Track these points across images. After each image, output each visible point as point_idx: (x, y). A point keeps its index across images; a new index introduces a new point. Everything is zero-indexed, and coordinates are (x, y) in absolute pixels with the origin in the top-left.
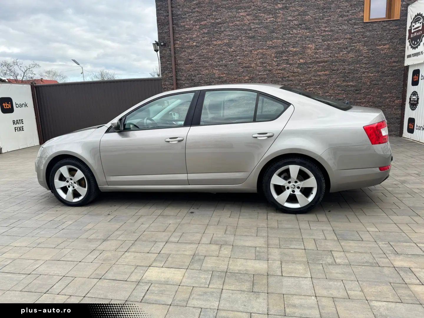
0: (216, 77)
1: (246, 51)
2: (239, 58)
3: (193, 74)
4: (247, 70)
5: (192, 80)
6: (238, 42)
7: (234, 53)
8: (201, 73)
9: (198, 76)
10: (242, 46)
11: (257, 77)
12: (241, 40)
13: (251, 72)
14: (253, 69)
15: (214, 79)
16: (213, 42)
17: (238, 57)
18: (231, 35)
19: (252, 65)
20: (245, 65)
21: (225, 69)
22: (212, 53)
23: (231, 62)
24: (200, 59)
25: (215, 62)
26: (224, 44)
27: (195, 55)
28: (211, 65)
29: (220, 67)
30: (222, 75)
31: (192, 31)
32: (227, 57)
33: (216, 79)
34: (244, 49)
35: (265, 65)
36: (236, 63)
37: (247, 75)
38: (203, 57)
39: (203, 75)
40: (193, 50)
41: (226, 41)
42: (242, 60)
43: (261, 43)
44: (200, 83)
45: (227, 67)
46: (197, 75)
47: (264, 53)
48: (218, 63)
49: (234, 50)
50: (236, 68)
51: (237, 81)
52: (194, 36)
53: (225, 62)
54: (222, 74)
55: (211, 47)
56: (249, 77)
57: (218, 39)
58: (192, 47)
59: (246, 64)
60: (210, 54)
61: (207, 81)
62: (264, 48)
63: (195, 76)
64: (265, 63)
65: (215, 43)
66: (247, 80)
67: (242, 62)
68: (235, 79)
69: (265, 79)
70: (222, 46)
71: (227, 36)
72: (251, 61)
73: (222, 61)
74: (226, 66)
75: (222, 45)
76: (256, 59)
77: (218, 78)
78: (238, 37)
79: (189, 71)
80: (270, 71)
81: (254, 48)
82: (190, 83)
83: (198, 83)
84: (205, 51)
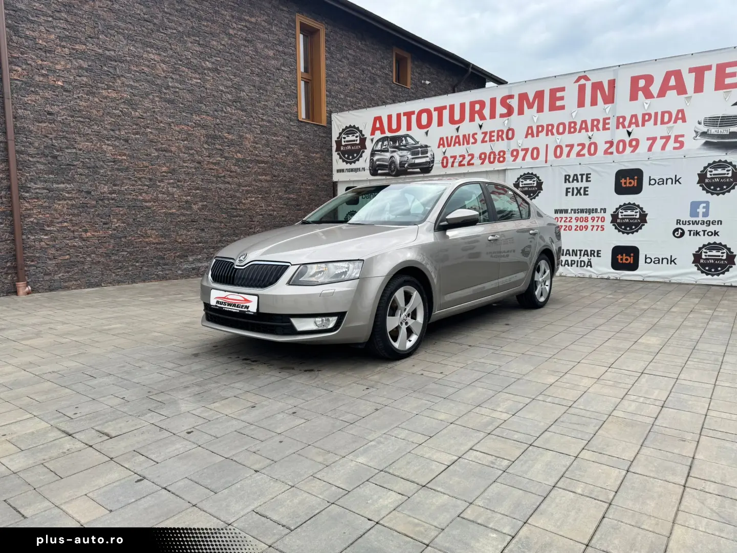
0: (108, 159)
1: (161, 122)
2: (151, 133)
3: (56, 144)
4: (164, 156)
5: (55, 157)
6: (147, 103)
7: (142, 120)
8: (76, 146)
9: (69, 151)
10: (154, 112)
11: (181, 170)
12: (153, 101)
13: (171, 159)
14: (175, 156)
15: (103, 162)
16: (101, 91)
17: (149, 130)
18: (136, 88)
19: (173, 149)
20: (160, 146)
21: (126, 147)
22: (98, 111)
23: (137, 136)
24: (72, 116)
25: (106, 129)
26: (123, 100)
27: (61, 107)
28: (97, 133)
29: (115, 141)
30: (119, 157)
31: (53, 56)
32: (129, 125)
33: (109, 162)
34: (159, 118)
35: (191, 152)
36: (145, 140)
37: (164, 164)
38: (79, 114)
39: (80, 150)
40: (57, 96)
41: (126, 95)
42: (156, 136)
43: (184, 114)
44: (73, 165)
45: (130, 144)
46: (67, 148)
47: (189, 132)
48: (112, 133)
49: (142, 116)
50: (146, 148)
51: (147, 172)
52: (59, 67)
53: (125, 133)
54: (120, 155)
55: (96, 99)
56: (167, 167)
57: (109, 87)
58: (54, 88)
59: (162, 144)
60: (94, 112)
61: (89, 163)
62: (190, 124)
63: (61, 150)
64: (192, 149)
65: (104, 93)
66: (165, 172)
67: (156, 141)
68: (145, 169)
69: (193, 175)
70: (118, 102)
71: (127, 86)
72: (169, 140)
73: (119, 130)
74: (126, 141)
75: (118, 100)
76: (178, 139)
77: (111, 162)
78: (147, 94)
79: (47, 137)
80: (199, 163)
81: (174, 121)
82: (49, 163)
83: (68, 165)
84: (85, 104)
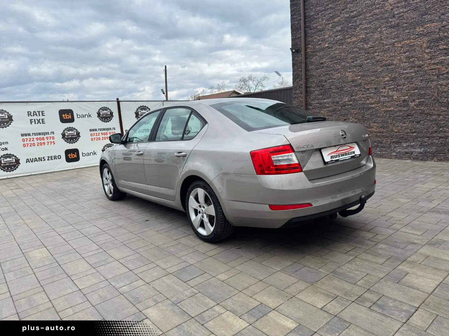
0: (349, 81)
1: (386, 45)
2: (378, 55)
3: (324, 79)
4: (388, 69)
5: (323, 86)
6: (376, 36)
7: (372, 49)
8: (333, 77)
9: (329, 81)
10: (381, 39)
11: (400, 77)
12: (380, 32)
13: (393, 70)
14: (396, 67)
15: (346, 83)
16: (347, 40)
17: (376, 54)
18: (369, 28)
19: (395, 62)
20: (384, 62)
21: (360, 70)
22: (345, 53)
23: (368, 61)
24: (331, 61)
25: (348, 63)
26: (360, 40)
27: (326, 58)
28: (343, 67)
29: (353, 68)
30: (356, 78)
31: (324, 31)
32: (363, 55)
33: (349, 83)
34: (385, 43)
35: (411, 60)
36: (374, 61)
37: (387, 75)
38: (335, 59)
39: (335, 79)
40: (325, 53)
41: (361, 36)
42: (382, 57)
43: (407, 31)
44: (331, 89)
45: (363, 68)
46: (328, 80)
47: (411, 44)
48: (352, 64)
49: (372, 45)
50: (373, 67)
51: (374, 84)
52: (326, 36)
53: (360, 61)
54: (356, 77)
55: (344, 46)
56: (390, 77)
57: (353, 35)
58: (323, 49)
59: (386, 61)
60: (343, 54)
61: (339, 86)
62: (412, 37)
63: (326, 81)
64: (412, 57)
65: (349, 40)
66: (387, 81)
67: (381, 60)
68: (372, 82)
69: (412, 78)
70: (357, 43)
71: (363, 29)
72: (393, 56)
73: (357, 60)
74: (361, 66)
75: (357, 41)
76: (401, 53)
77: (351, 82)
78: (376, 29)
79: (320, 76)
80: (419, 67)
81: (397, 40)
82: (320, 90)
83: (329, 89)
84: (338, 52)
